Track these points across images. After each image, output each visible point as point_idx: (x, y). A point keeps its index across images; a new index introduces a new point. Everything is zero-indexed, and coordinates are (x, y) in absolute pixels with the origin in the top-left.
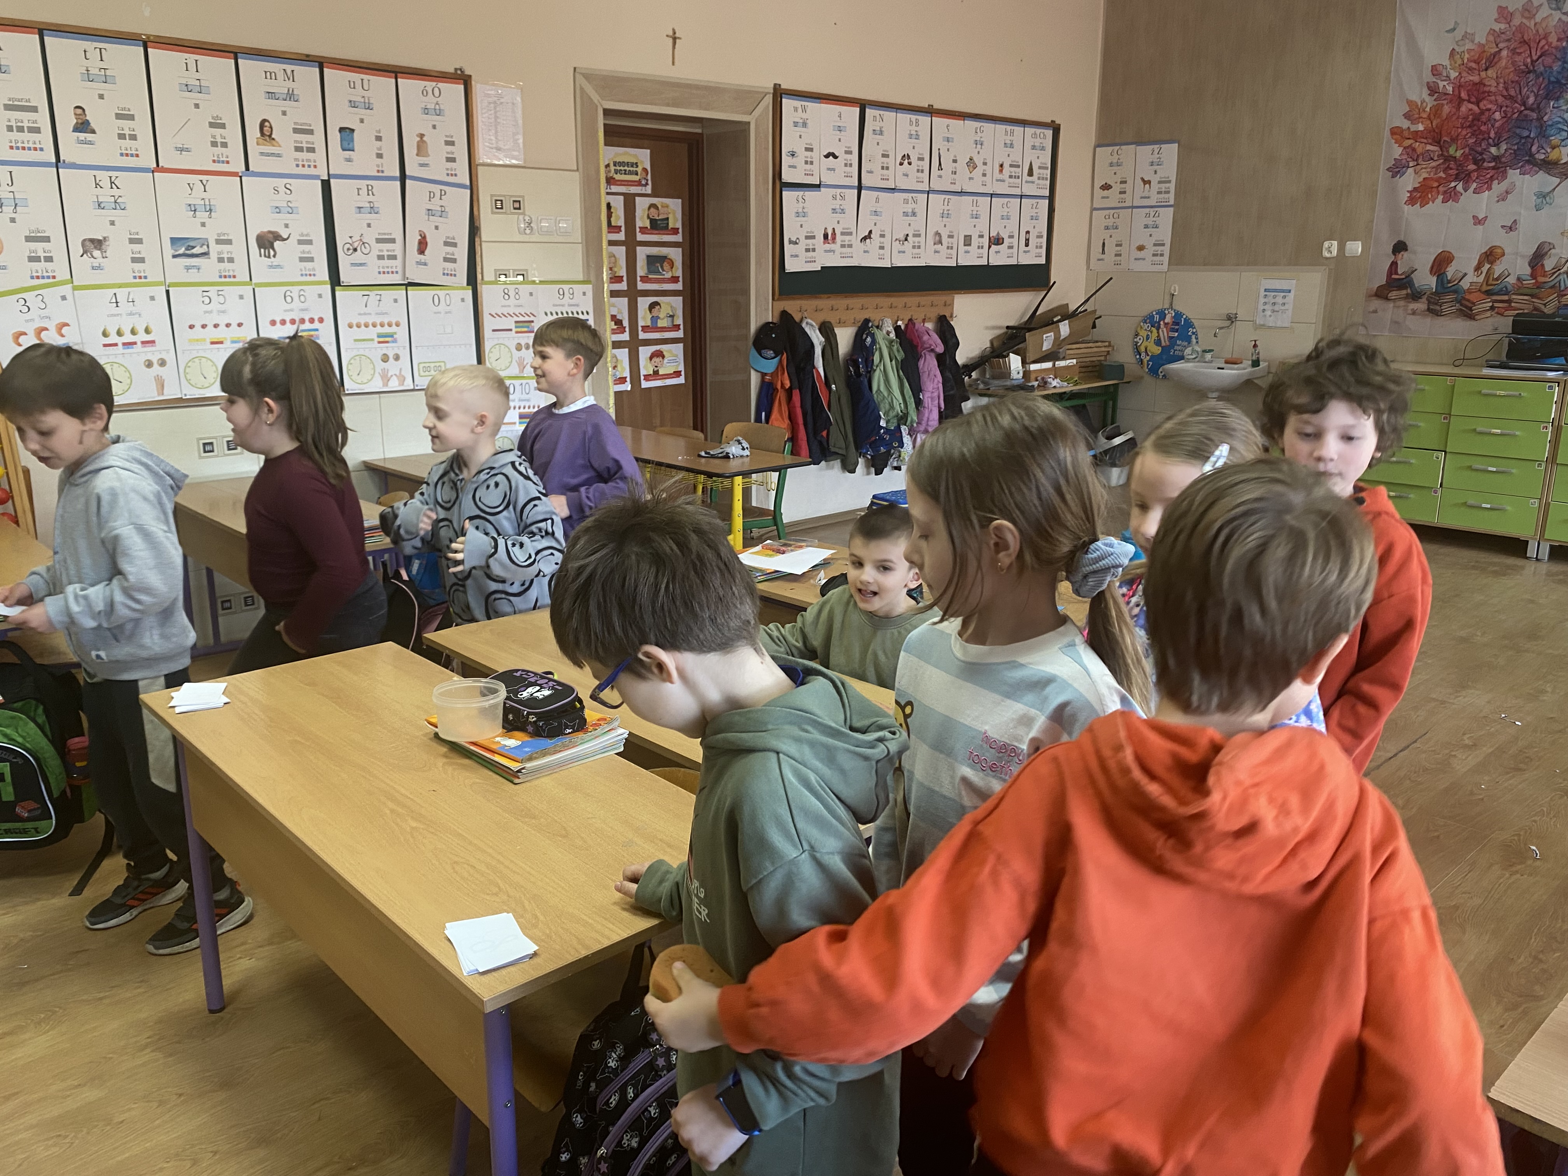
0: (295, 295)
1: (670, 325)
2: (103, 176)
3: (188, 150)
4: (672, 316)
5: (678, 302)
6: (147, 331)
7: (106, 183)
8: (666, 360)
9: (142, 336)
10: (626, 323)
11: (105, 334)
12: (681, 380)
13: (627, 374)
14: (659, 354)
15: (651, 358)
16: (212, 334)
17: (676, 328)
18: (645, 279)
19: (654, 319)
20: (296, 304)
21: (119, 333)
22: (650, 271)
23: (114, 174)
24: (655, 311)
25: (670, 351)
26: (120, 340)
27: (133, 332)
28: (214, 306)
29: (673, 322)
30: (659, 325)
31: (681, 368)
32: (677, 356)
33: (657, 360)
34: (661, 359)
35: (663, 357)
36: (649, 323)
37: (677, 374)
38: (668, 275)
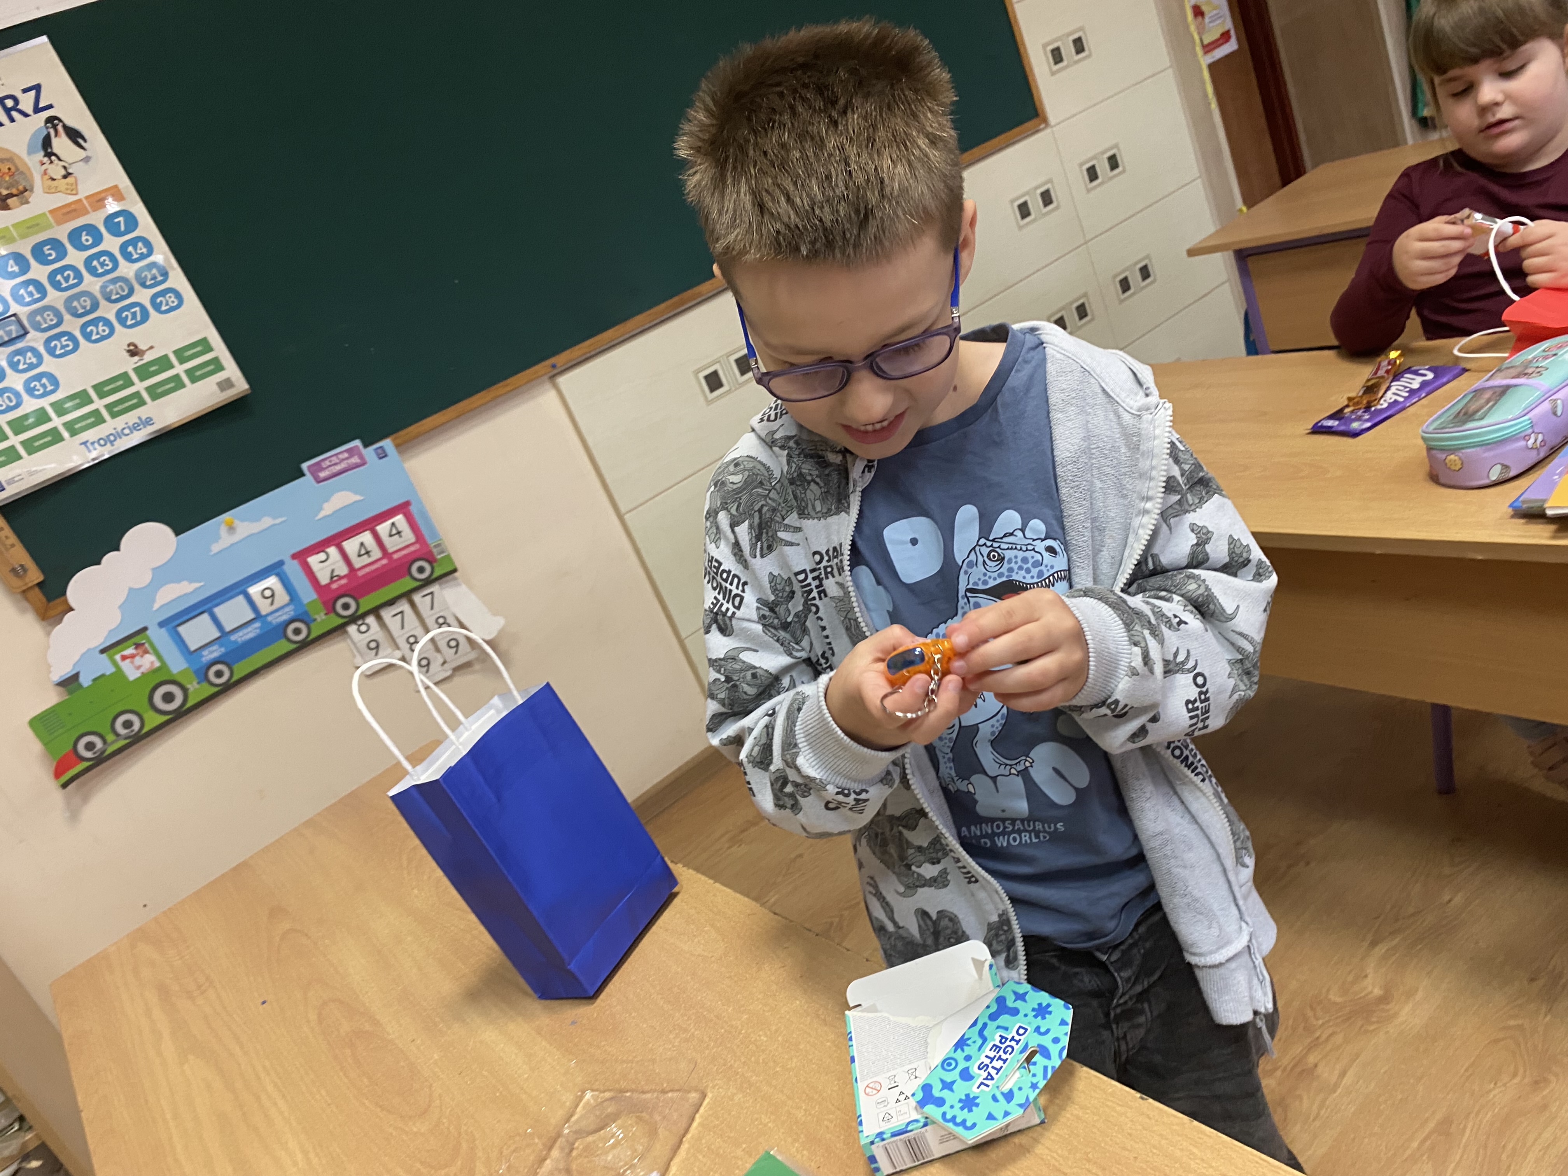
12: (1234, 44)
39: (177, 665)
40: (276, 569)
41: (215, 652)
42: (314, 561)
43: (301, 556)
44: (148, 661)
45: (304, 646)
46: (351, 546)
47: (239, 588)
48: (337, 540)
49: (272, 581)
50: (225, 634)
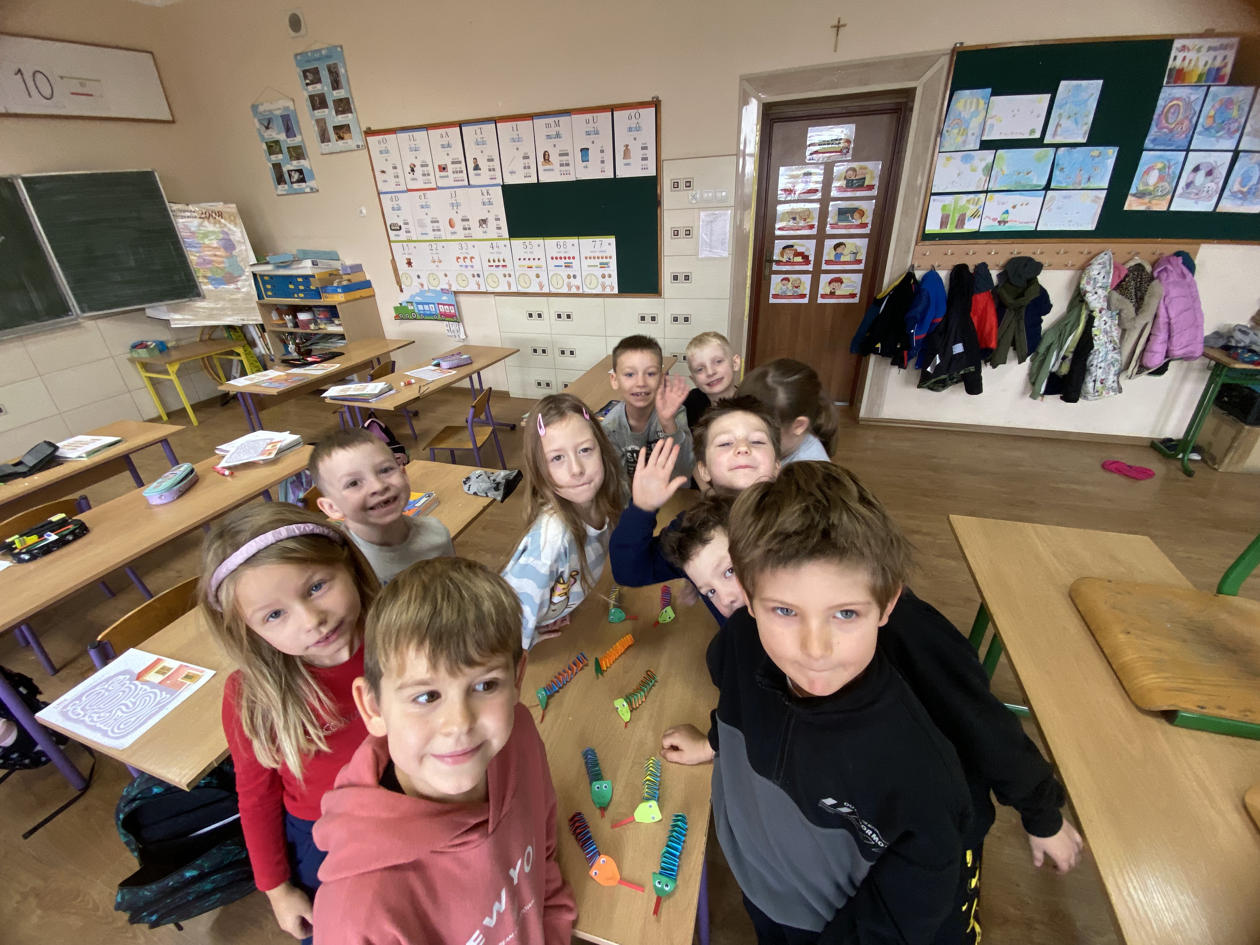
0: (562, 244)
1: (852, 260)
2: (484, 189)
3: (514, 172)
4: (855, 254)
5: (863, 243)
6: (504, 261)
7: (485, 193)
8: (843, 285)
9: (502, 263)
10: (812, 258)
11: (489, 261)
12: (856, 300)
13: (807, 292)
14: (840, 281)
15: (830, 283)
16: (527, 263)
17: (859, 262)
18: (833, 226)
19: (838, 256)
20: (562, 249)
21: (494, 261)
22: (839, 220)
23: (488, 188)
24: (839, 250)
25: (849, 279)
26: (494, 264)
27: (499, 261)
28: (528, 250)
29: (856, 257)
30: (842, 260)
31: (858, 291)
32: (855, 282)
33: (835, 285)
34: (839, 284)
35: (842, 282)
36: (832, 258)
37: (853, 296)
38: (859, 222)
39: (416, 311)
40: (434, 304)
41: (422, 312)
42: (440, 306)
43: (439, 304)
44: (412, 308)
45: (436, 320)
46: (446, 307)
47: (428, 304)
48: (444, 305)
49: (433, 306)
50: (424, 310)
